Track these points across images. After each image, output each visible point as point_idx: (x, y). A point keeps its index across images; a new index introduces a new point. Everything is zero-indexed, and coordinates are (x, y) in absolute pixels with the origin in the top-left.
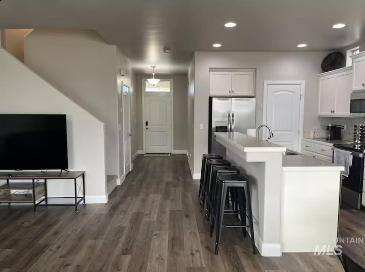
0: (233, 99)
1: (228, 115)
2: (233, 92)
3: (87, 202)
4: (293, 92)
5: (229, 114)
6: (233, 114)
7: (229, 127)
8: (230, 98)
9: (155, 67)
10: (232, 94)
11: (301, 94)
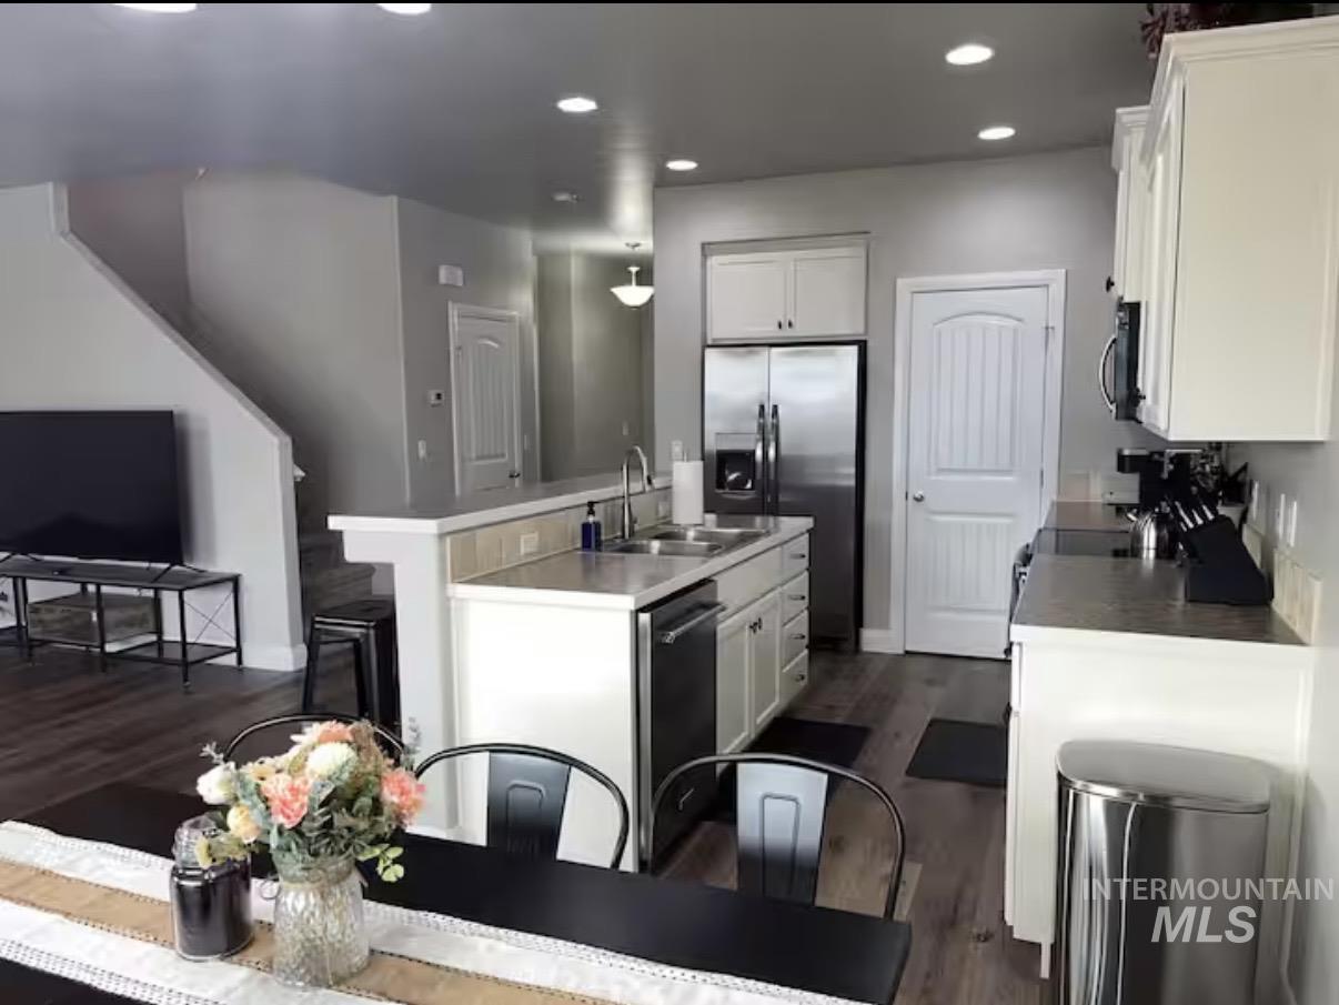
0: (775, 350)
1: (757, 409)
2: (790, 324)
3: (249, 662)
4: (1019, 320)
5: (762, 407)
6: (775, 407)
7: (759, 453)
8: (767, 348)
9: (637, 245)
10: (787, 333)
11: (1050, 325)
